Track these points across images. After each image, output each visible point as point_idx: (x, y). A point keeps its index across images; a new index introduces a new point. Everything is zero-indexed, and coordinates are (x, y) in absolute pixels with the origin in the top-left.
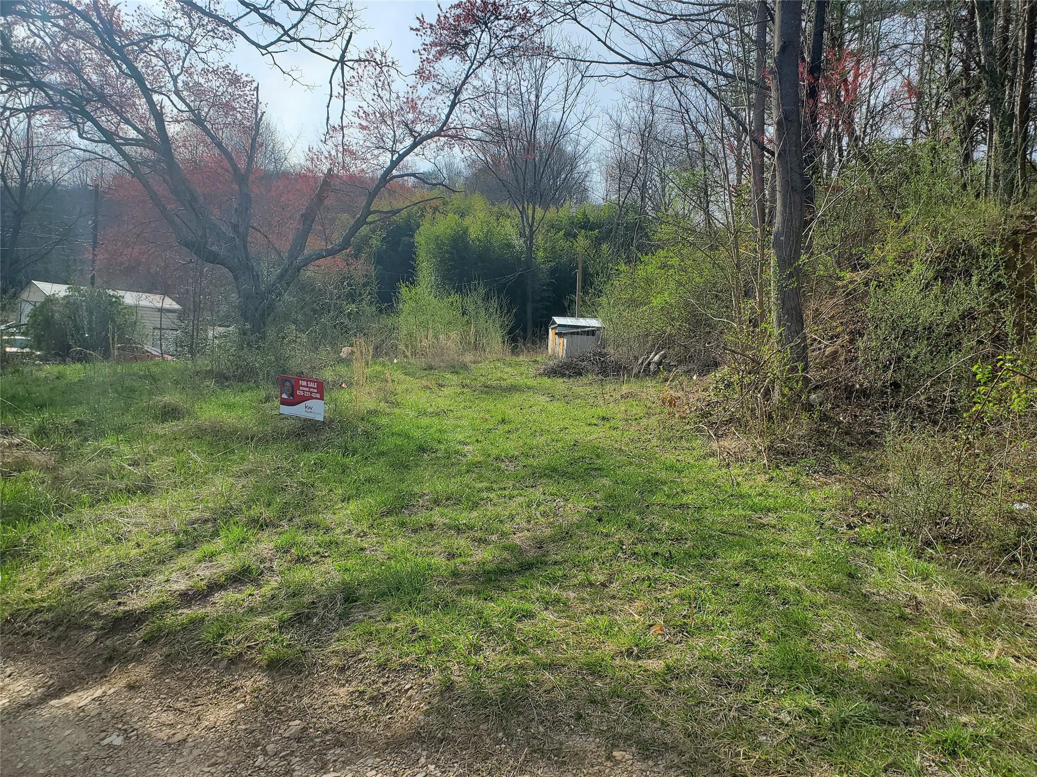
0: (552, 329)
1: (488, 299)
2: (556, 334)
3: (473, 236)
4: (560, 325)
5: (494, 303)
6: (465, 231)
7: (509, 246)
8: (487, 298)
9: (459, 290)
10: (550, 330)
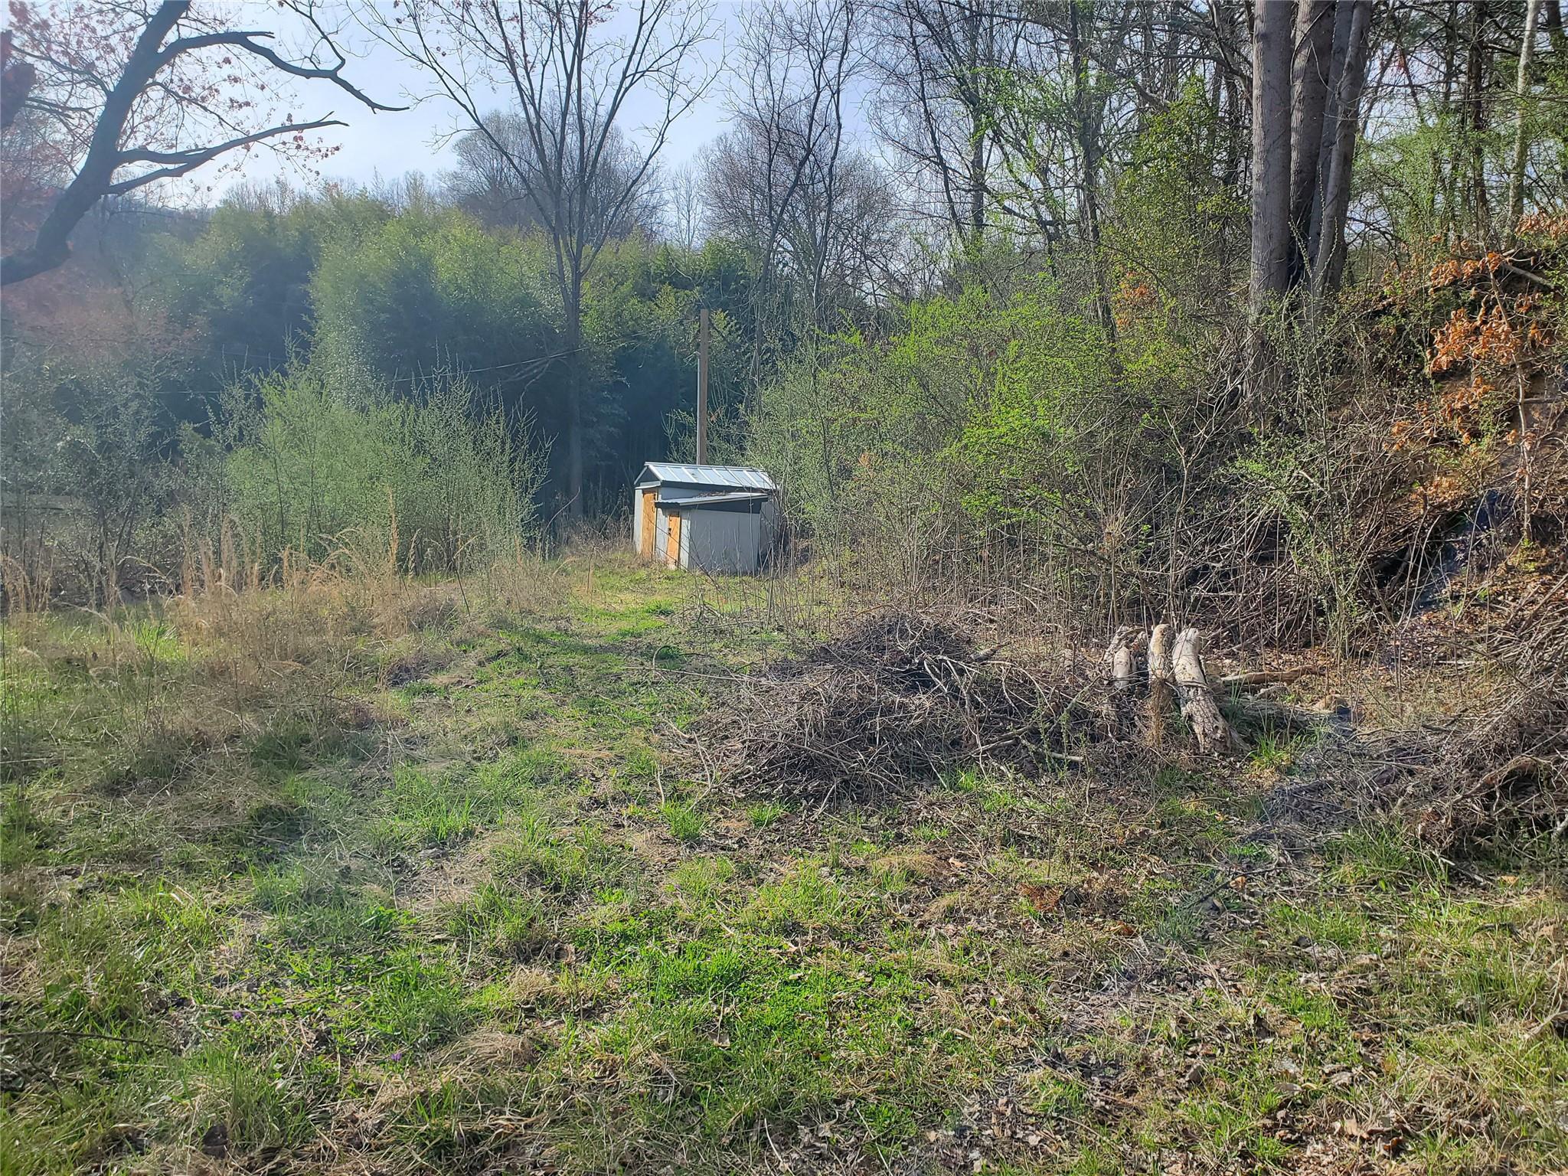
0: (644, 492)
1: (479, 415)
2: (658, 505)
3: (444, 276)
4: (667, 484)
5: (497, 426)
6: (426, 264)
7: (526, 302)
8: (477, 413)
9: (402, 391)
10: (638, 493)
